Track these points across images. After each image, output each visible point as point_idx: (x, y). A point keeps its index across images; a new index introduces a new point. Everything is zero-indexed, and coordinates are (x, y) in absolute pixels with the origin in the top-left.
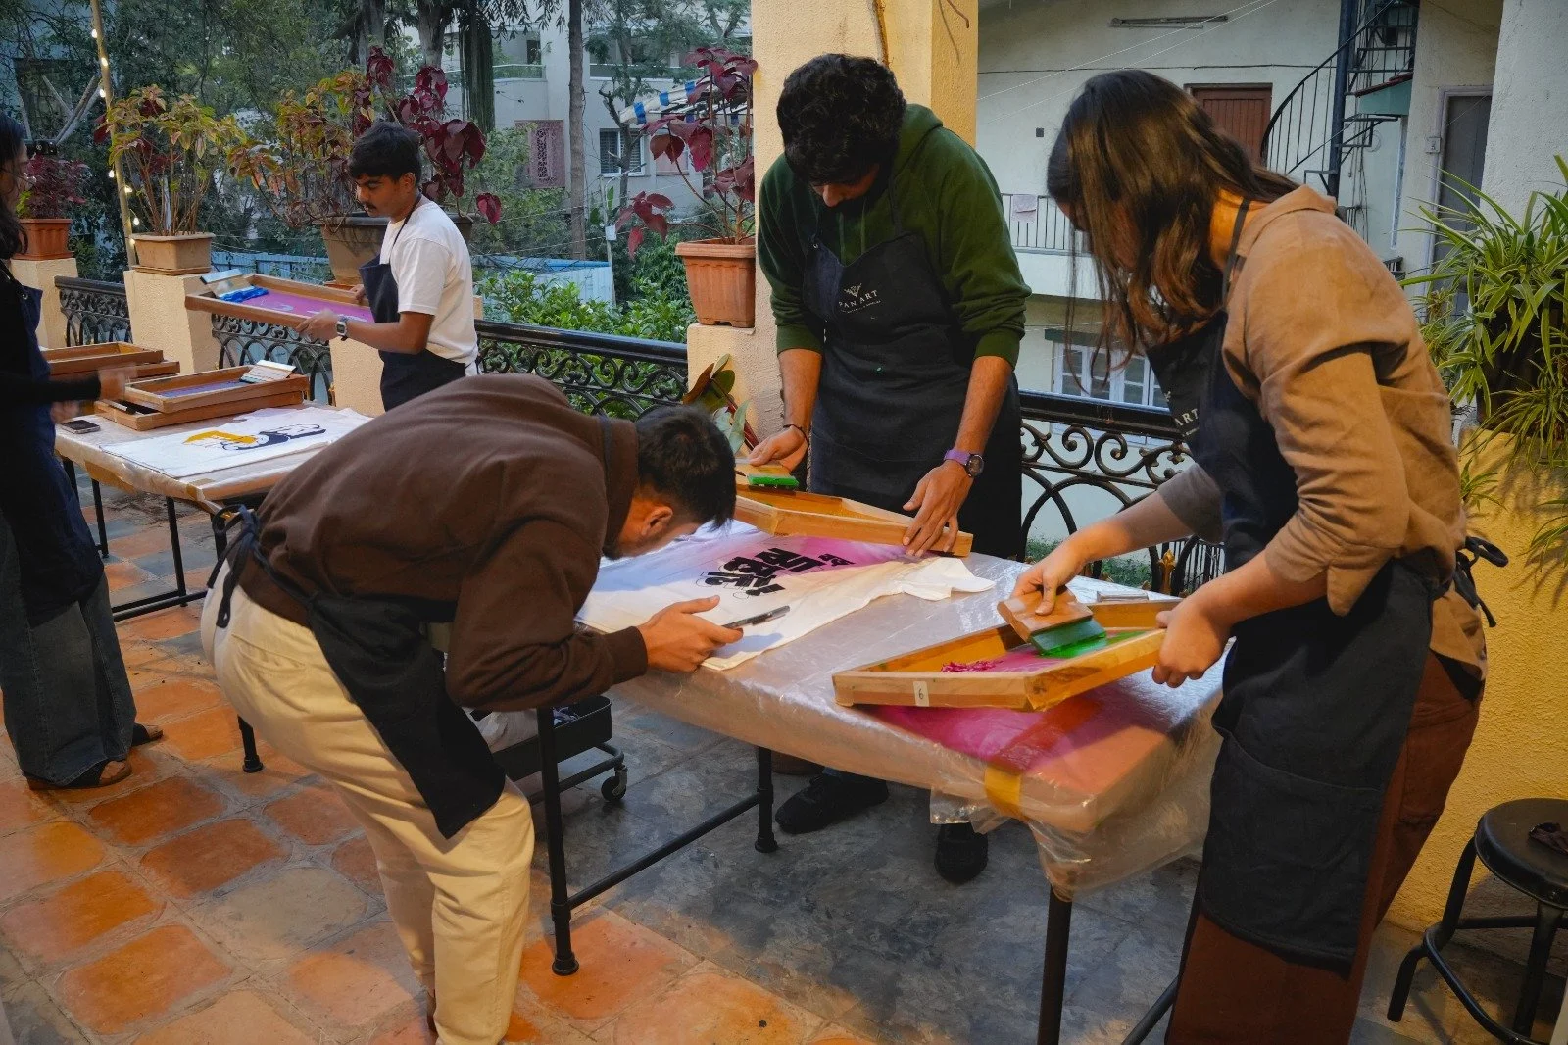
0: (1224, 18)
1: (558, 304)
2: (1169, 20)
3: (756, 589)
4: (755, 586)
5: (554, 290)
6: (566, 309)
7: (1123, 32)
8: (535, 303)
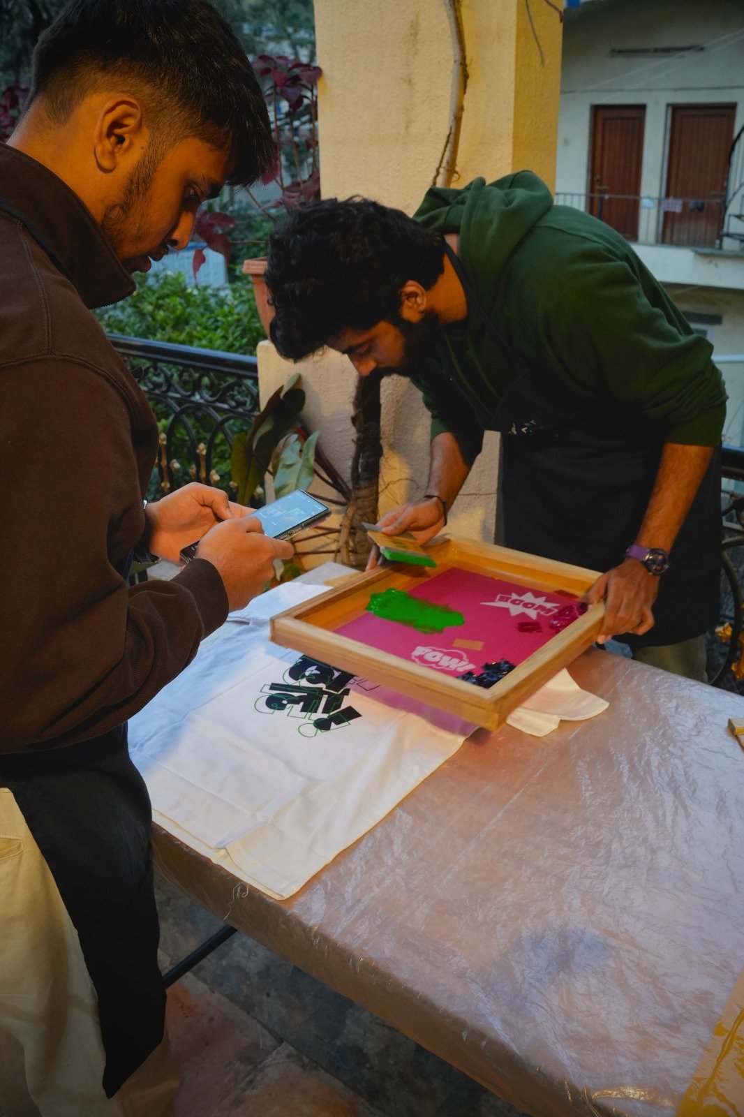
0: (702, 49)
1: (169, 290)
2: (656, 50)
3: (325, 716)
4: (324, 712)
5: (166, 277)
6: (175, 293)
7: (619, 61)
8: (150, 289)
